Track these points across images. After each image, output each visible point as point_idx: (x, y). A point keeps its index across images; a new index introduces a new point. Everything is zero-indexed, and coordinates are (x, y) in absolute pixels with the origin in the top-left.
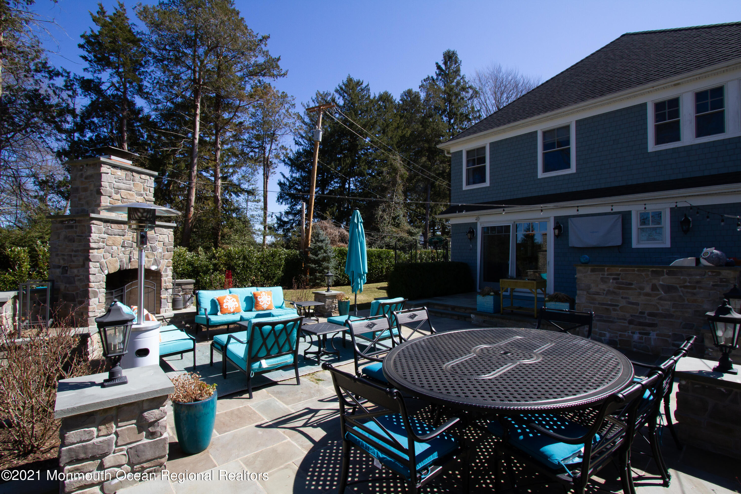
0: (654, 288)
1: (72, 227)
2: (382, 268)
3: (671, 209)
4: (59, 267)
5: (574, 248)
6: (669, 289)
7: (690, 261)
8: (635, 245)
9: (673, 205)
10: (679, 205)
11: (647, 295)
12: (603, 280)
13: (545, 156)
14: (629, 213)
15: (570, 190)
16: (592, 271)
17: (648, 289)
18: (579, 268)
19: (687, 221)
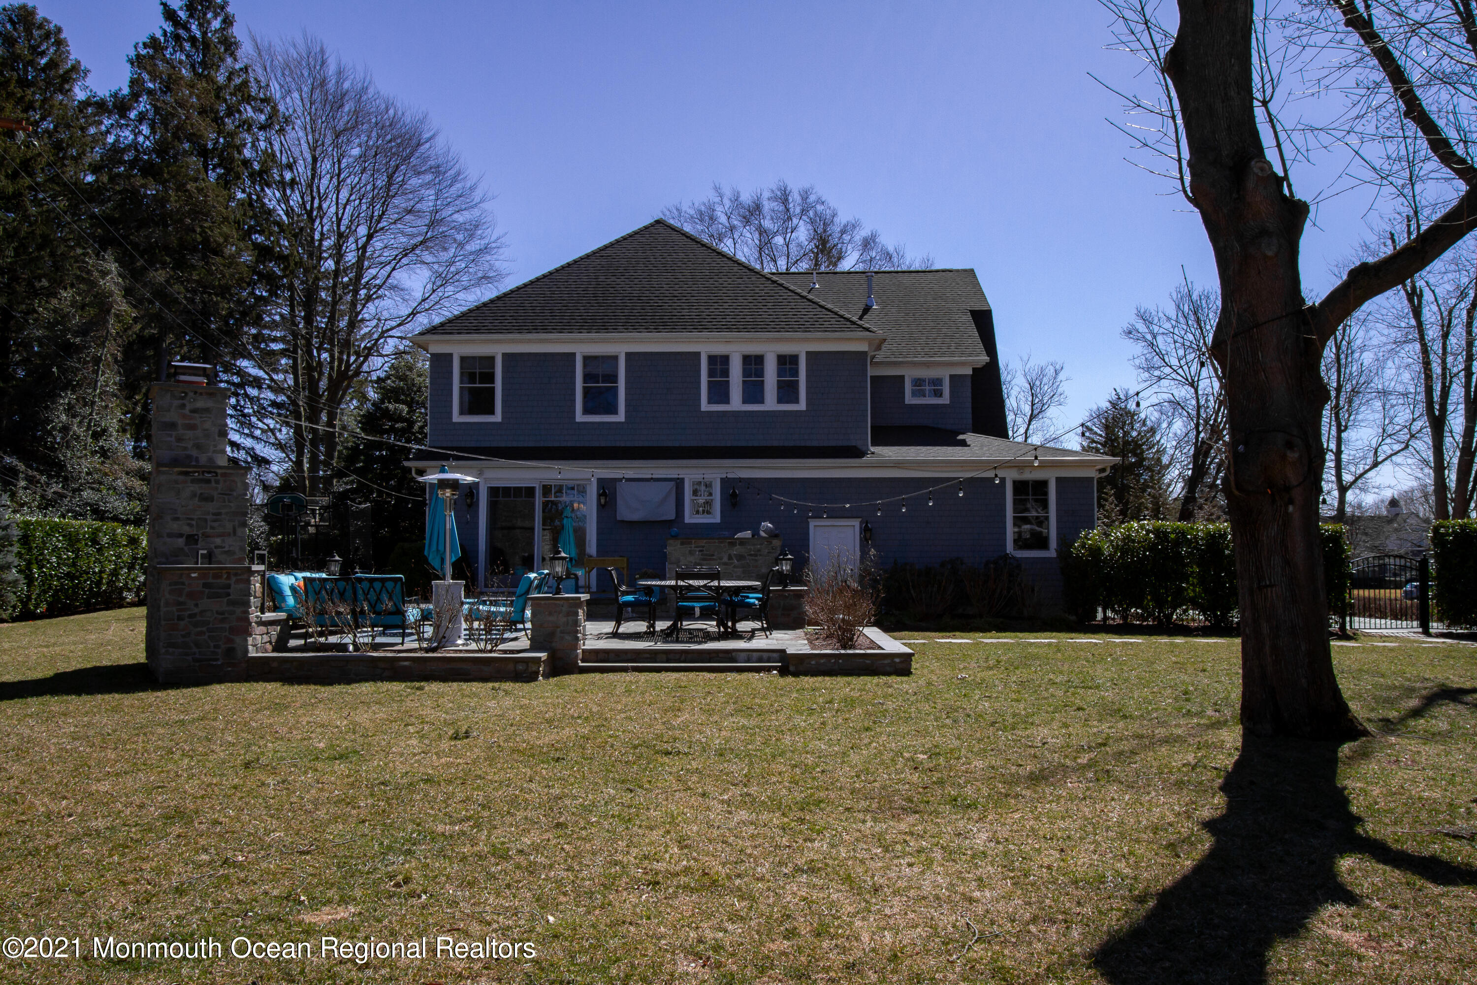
0: (730, 558)
1: (208, 481)
2: (101, 572)
3: (722, 479)
4: (181, 535)
5: (623, 521)
6: (740, 557)
7: (748, 534)
8: (688, 519)
9: (724, 476)
10: (730, 476)
11: (725, 564)
12: (691, 553)
13: (586, 391)
14: (682, 480)
15: (618, 444)
16: (682, 544)
17: (725, 559)
18: (671, 542)
19: (734, 495)
